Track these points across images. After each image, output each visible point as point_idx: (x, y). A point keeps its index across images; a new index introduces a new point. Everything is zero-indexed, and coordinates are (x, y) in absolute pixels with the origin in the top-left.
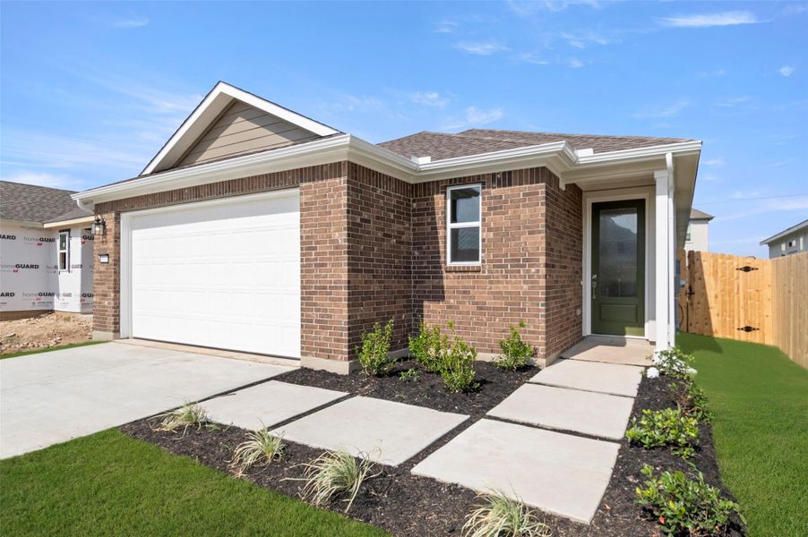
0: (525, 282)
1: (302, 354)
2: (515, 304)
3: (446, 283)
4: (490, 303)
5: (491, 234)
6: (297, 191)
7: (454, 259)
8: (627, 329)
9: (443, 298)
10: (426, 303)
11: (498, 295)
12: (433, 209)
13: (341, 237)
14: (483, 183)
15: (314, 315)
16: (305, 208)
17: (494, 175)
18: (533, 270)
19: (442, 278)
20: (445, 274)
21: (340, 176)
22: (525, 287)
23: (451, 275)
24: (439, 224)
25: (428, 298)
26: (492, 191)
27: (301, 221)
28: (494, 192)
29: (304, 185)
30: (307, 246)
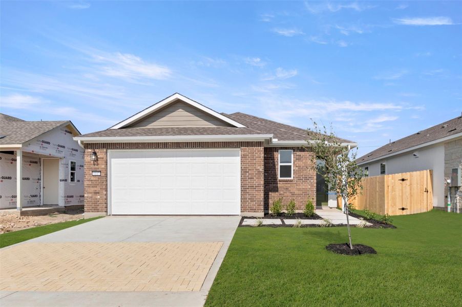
0: (310, 185)
1: (241, 212)
2: (305, 192)
3: (279, 185)
4: (297, 192)
5: (297, 168)
6: (239, 149)
7: (281, 177)
8: (322, 203)
9: (278, 191)
10: (270, 193)
11: (299, 190)
12: (274, 158)
13: (261, 168)
14: (294, 150)
15: (248, 196)
16: (243, 157)
17: (298, 147)
18: (312, 181)
19: (277, 183)
20: (278, 182)
21: (261, 146)
22: (309, 187)
23: (281, 183)
24: (276, 164)
25: (271, 191)
26: (297, 153)
27: (241, 161)
28: (298, 153)
29: (243, 148)
30: (244, 171)
